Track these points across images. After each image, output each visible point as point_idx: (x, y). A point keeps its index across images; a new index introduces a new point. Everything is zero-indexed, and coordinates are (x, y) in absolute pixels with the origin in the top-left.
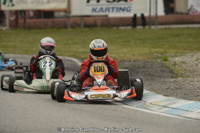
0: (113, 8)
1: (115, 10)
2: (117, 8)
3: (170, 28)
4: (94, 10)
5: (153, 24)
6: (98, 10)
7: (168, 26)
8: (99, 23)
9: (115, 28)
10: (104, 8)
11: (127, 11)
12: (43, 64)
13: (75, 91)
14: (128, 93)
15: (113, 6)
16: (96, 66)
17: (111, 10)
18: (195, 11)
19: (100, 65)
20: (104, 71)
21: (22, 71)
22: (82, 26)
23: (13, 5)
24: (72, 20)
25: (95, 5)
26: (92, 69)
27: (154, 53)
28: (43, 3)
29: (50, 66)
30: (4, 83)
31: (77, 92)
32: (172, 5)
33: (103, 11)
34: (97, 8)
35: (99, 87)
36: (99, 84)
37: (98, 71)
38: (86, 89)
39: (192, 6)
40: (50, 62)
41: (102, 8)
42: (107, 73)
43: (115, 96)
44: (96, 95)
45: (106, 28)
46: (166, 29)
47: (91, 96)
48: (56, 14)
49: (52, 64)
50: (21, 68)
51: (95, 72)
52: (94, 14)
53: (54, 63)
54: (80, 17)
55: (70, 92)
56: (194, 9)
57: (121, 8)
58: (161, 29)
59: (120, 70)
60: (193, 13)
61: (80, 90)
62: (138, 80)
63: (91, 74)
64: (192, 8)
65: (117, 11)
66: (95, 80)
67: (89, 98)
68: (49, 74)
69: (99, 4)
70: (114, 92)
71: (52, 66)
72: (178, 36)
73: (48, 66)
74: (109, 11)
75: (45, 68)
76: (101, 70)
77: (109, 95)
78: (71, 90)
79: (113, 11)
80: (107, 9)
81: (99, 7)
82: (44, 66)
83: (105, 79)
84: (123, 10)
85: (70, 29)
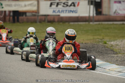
0: (66, 11)
1: (67, 11)
2: (69, 11)
3: (102, 24)
4: (54, 11)
5: (91, 21)
6: (56, 12)
7: (100, 23)
8: (56, 20)
9: (67, 23)
10: (61, 10)
11: (75, 12)
12: (48, 44)
13: (52, 62)
14: (87, 65)
15: (67, 9)
16: (67, 46)
17: (65, 12)
18: (118, 13)
19: (69, 46)
20: (71, 50)
21: (35, 48)
22: (46, 21)
23: (2, 8)
24: (39, 17)
25: (55, 8)
26: (64, 48)
27: (96, 39)
28: (22, 6)
29: (52, 45)
30: (23, 56)
31: (53, 62)
32: (100, 10)
33: (59, 12)
34: (56, 10)
35: (69, 60)
36: (68, 58)
37: (67, 50)
38: (60, 61)
39: (116, 10)
40: (52, 43)
41: (59, 11)
42: (74, 51)
43: (78, 67)
44: (66, 65)
45: (61, 23)
46: (99, 24)
47: (63, 65)
48: (28, 14)
49: (54, 44)
50: (34, 46)
51: (66, 50)
52: (54, 14)
53: (55, 43)
54: (45, 15)
55: (49, 62)
56: (117, 12)
57: (71, 11)
58: (96, 24)
59: (81, 50)
60: (117, 14)
61: (55, 61)
62: (93, 57)
63: (63, 52)
64: (116, 12)
65: (68, 12)
66: (65, 55)
67: (61, 67)
69: (57, 7)
70: (78, 64)
71: (54, 45)
72: (108, 28)
73: (51, 45)
74: (63, 12)
75: (49, 47)
76: (69, 49)
77: (74, 66)
78: (49, 61)
79: (66, 12)
80: (63, 11)
81: (57, 10)
82: (48, 45)
83: (72, 55)
84: (73, 12)
85: (38, 23)
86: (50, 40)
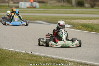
12: (61, 34)
29: (64, 34)
40: (64, 33)
49: (65, 33)
50: (49, 35)
53: (66, 33)
68: (65, 39)
71: (66, 34)
75: (63, 36)
82: (62, 35)
86: (63, 31)
